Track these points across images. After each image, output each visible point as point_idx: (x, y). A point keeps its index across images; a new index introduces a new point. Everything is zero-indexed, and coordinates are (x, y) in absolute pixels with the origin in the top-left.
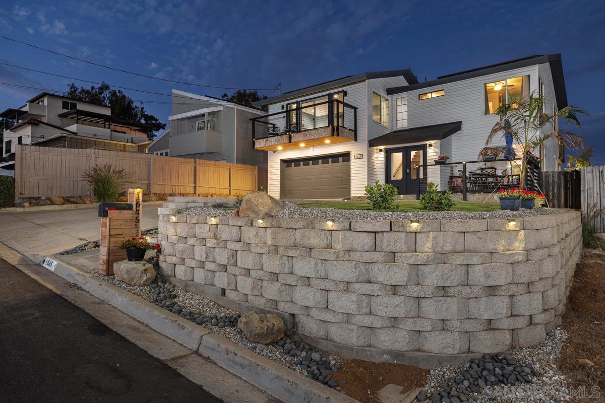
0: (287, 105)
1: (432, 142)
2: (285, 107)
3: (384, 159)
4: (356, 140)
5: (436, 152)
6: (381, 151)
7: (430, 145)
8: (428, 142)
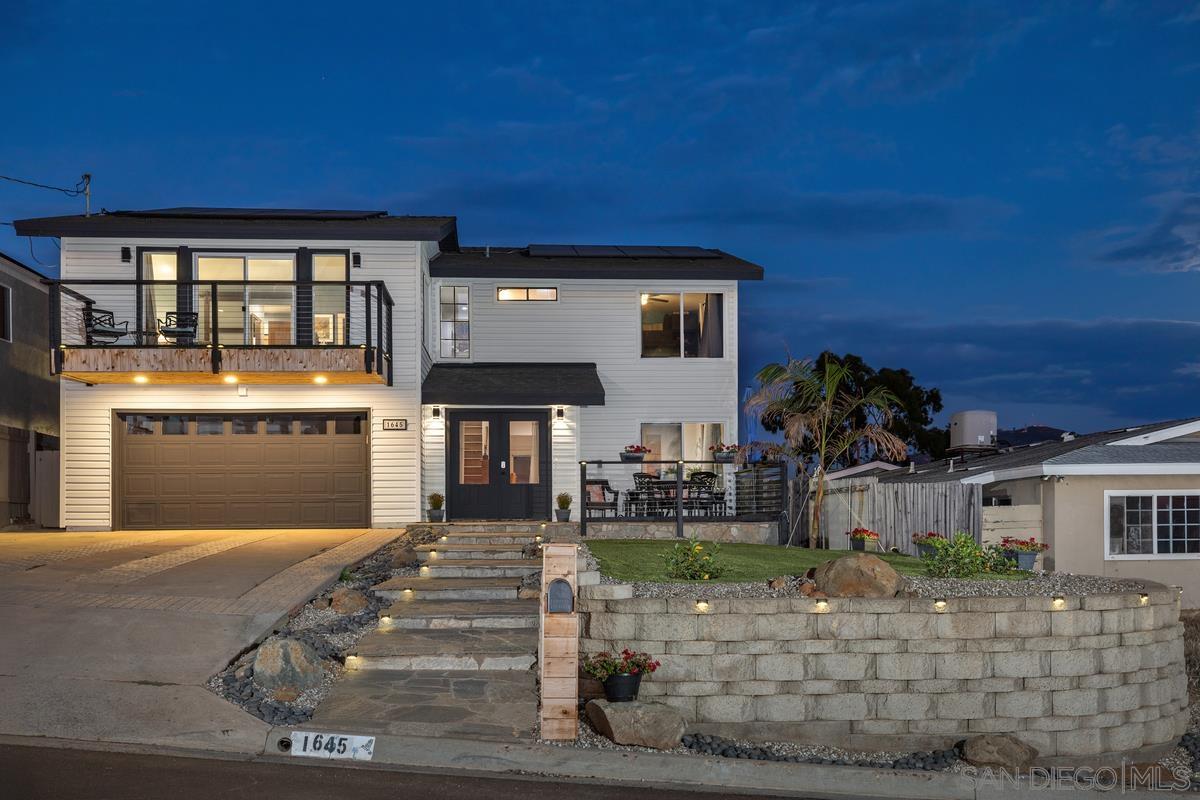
0: (140, 250)
1: (565, 407)
2: (134, 254)
3: (443, 433)
4: (390, 383)
5: (570, 429)
6: (436, 413)
7: (560, 413)
8: (555, 408)
